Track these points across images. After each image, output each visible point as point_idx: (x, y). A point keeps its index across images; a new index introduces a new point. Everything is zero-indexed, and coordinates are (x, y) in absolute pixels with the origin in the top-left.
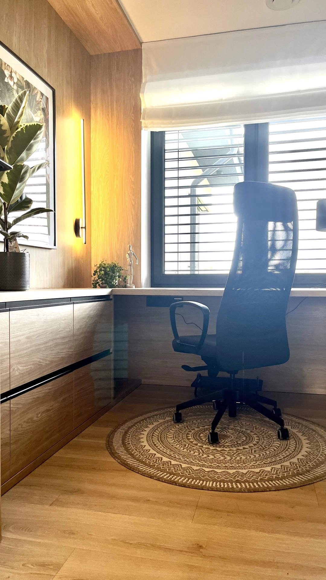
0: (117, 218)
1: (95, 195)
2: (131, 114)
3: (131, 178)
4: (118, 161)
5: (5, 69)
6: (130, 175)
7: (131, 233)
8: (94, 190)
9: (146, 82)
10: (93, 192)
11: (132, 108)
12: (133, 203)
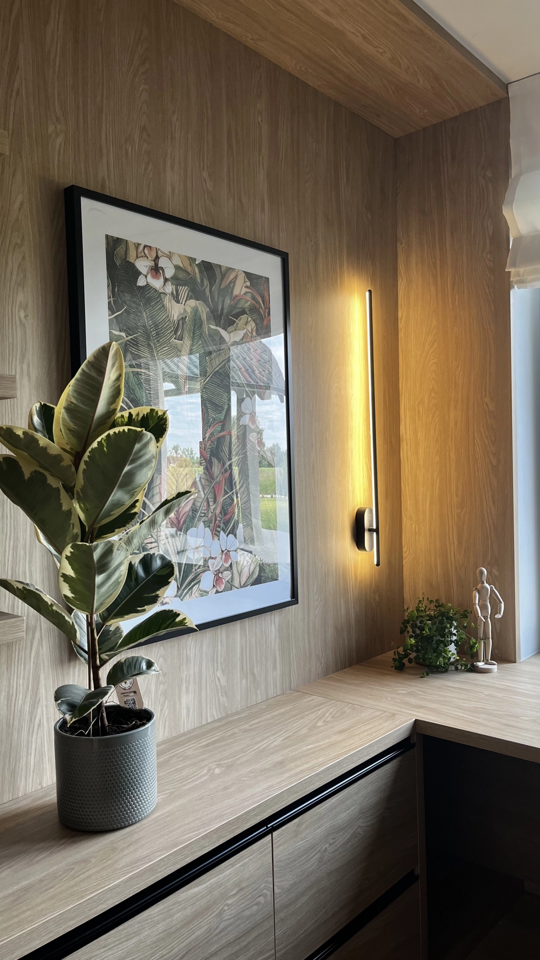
0: (457, 496)
1: (409, 444)
2: (485, 255)
3: (487, 404)
4: (458, 367)
5: (137, 257)
6: (485, 396)
7: (490, 531)
8: (406, 433)
9: (519, 175)
10: (405, 437)
11: (488, 241)
12: (494, 463)
